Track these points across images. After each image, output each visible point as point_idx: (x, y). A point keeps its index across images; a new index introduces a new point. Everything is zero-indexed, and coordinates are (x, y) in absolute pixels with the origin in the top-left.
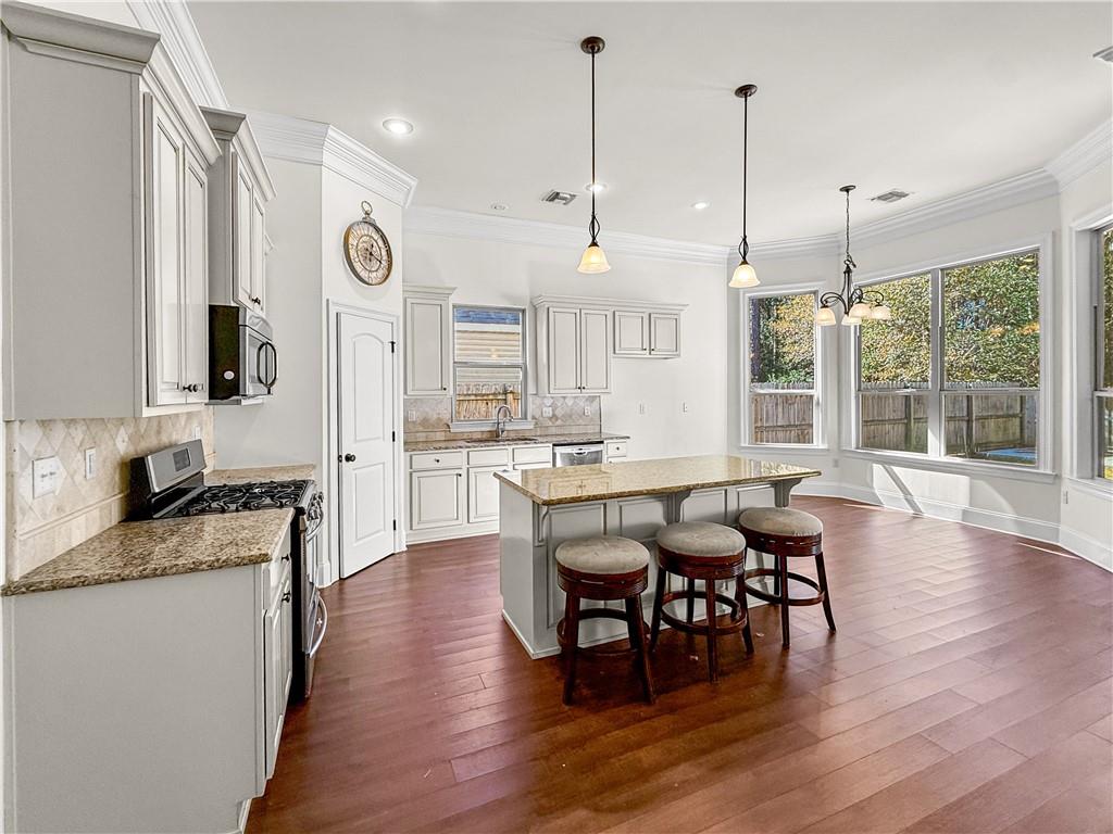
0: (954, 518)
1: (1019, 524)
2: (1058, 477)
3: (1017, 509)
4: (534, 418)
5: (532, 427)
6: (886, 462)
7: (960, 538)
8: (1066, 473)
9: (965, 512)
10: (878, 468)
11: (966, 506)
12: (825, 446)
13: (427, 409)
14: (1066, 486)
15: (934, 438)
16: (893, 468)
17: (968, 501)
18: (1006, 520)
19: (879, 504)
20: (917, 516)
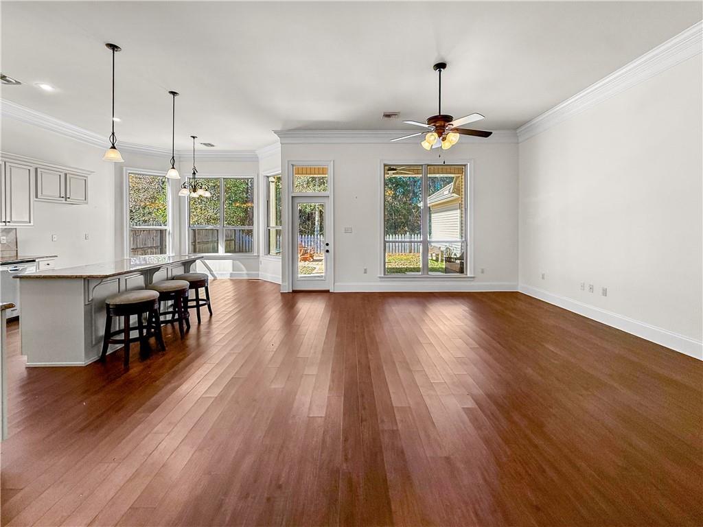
0: (227, 277)
1: (247, 274)
2: (259, 256)
3: (247, 270)
6: (201, 258)
7: (229, 284)
8: (261, 255)
9: (231, 274)
11: (231, 271)
14: (261, 259)
15: (221, 247)
17: (232, 269)
18: (244, 274)
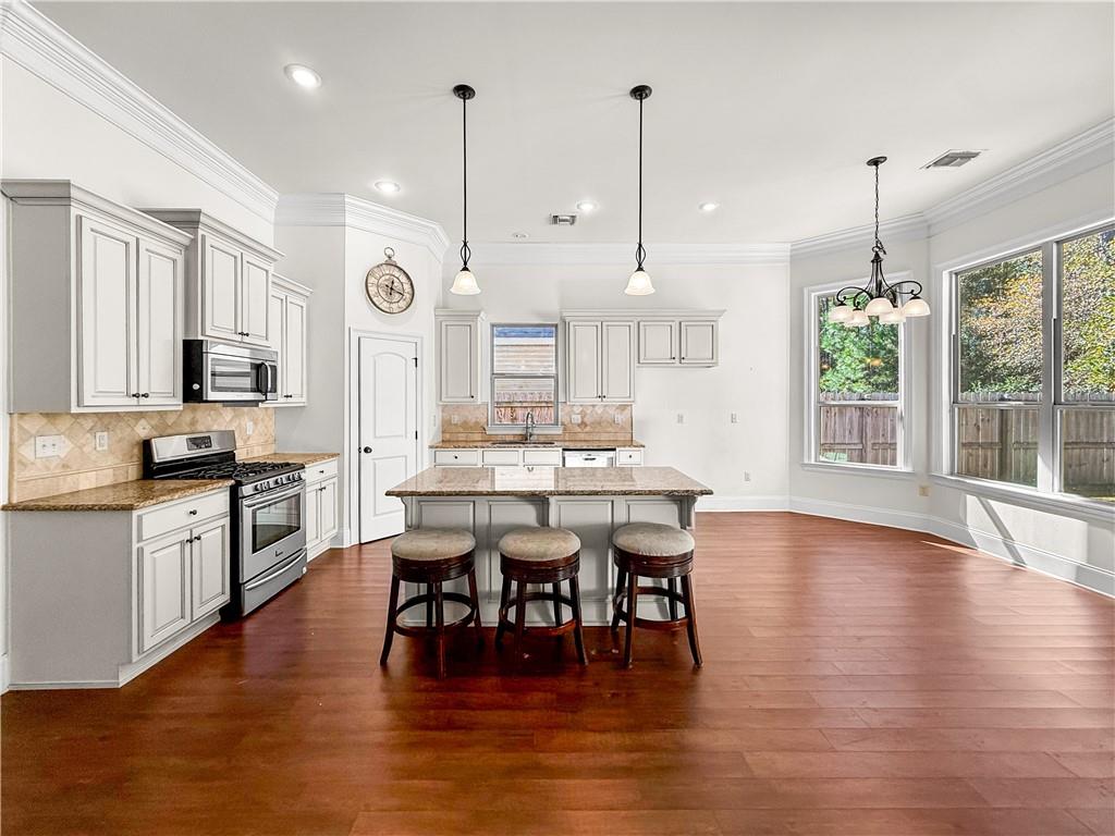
0: (1064, 575)
4: (563, 424)
5: (561, 432)
6: (983, 494)
9: (1079, 570)
10: (972, 501)
11: (1081, 561)
12: (909, 470)
13: (467, 413)
15: (1046, 470)
16: (992, 503)
17: (1085, 556)
19: (971, 546)
20: (1018, 568)
